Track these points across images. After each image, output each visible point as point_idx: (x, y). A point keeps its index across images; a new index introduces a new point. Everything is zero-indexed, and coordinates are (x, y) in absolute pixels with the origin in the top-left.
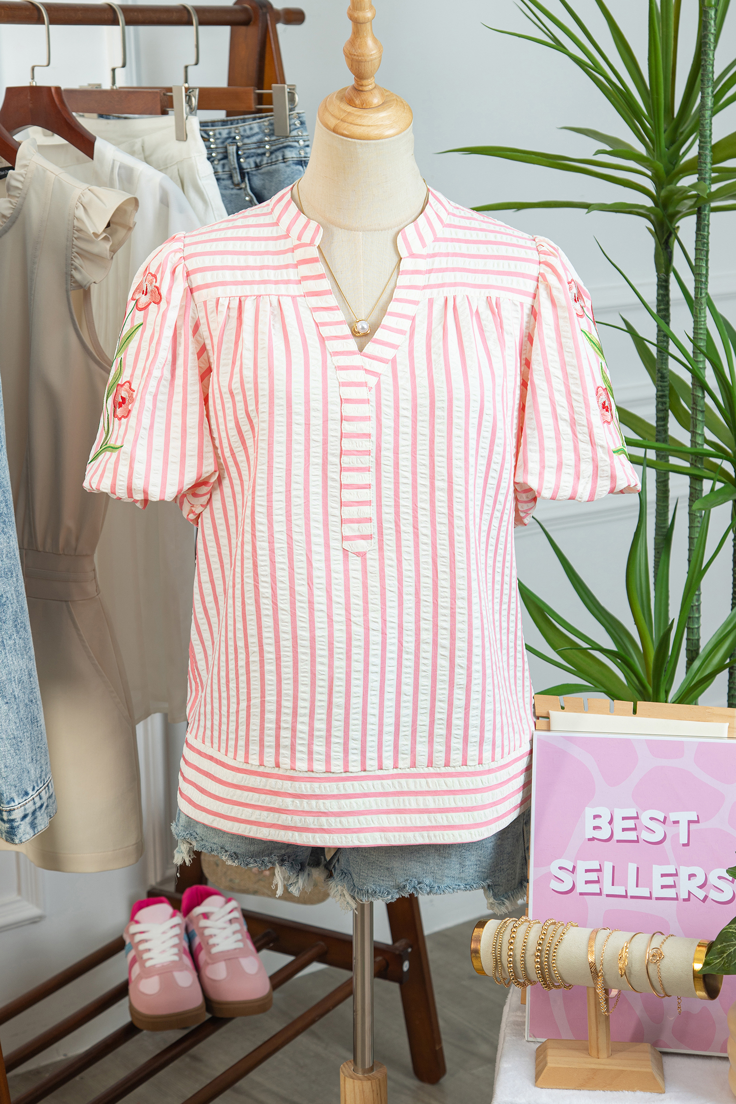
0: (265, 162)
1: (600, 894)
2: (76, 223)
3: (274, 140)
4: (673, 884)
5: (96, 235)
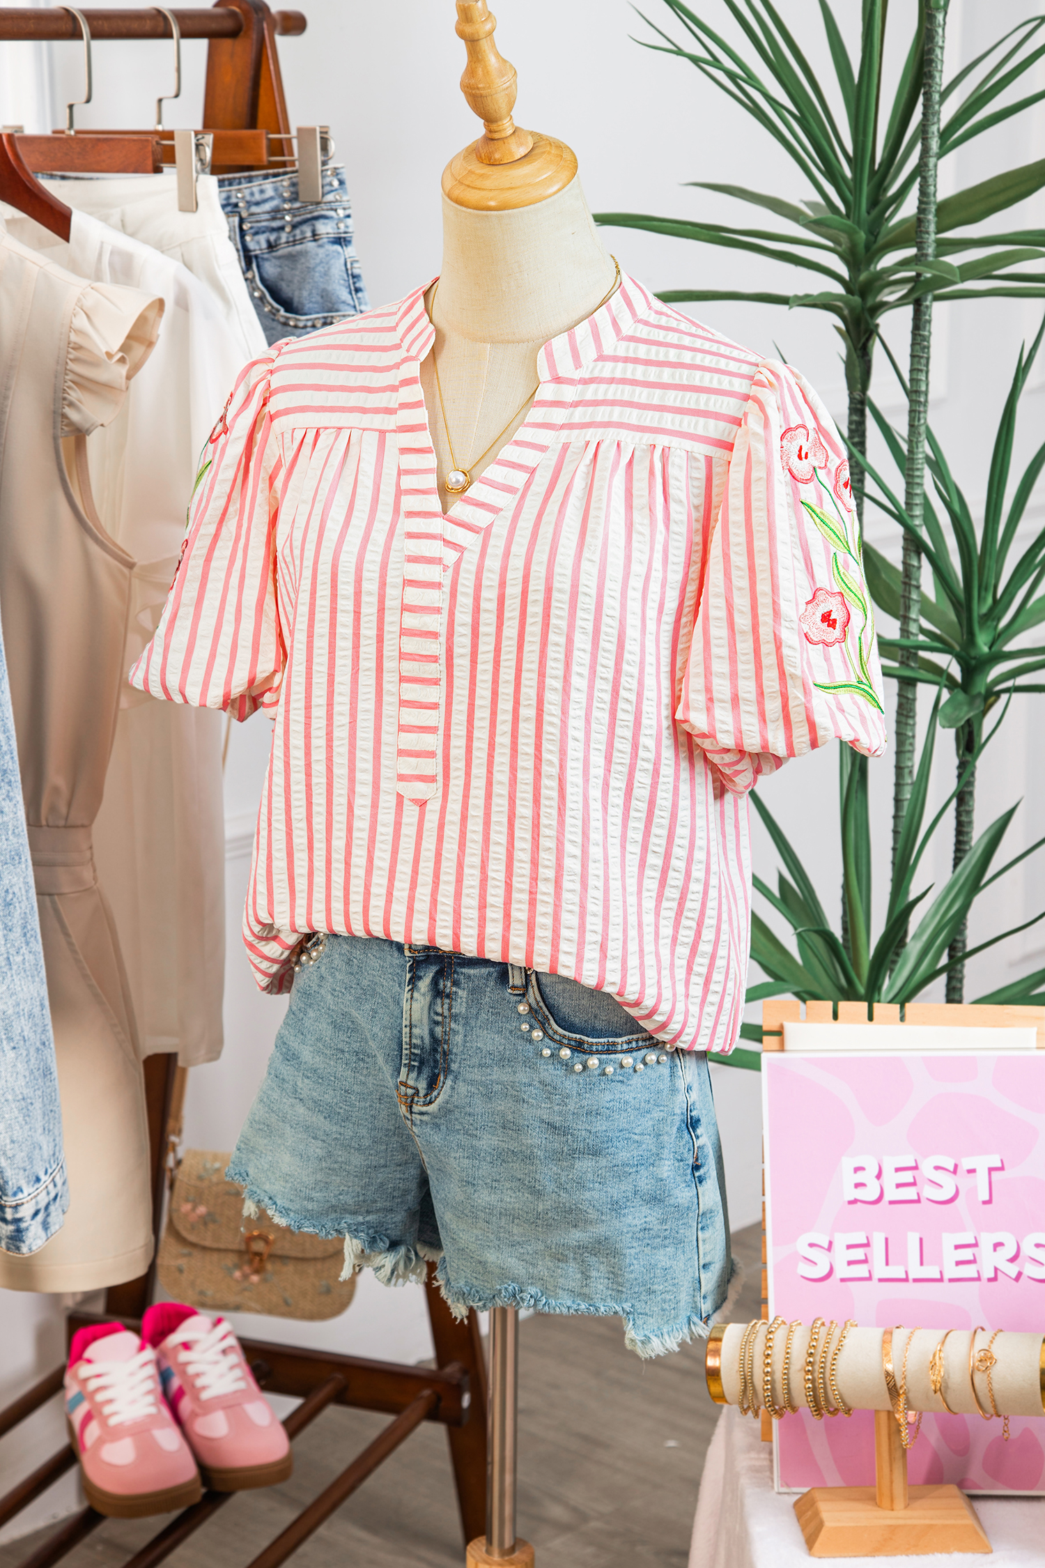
0: (283, 240)
1: (870, 1278)
2: (73, 337)
3: (298, 209)
4: (972, 1258)
5: (109, 355)
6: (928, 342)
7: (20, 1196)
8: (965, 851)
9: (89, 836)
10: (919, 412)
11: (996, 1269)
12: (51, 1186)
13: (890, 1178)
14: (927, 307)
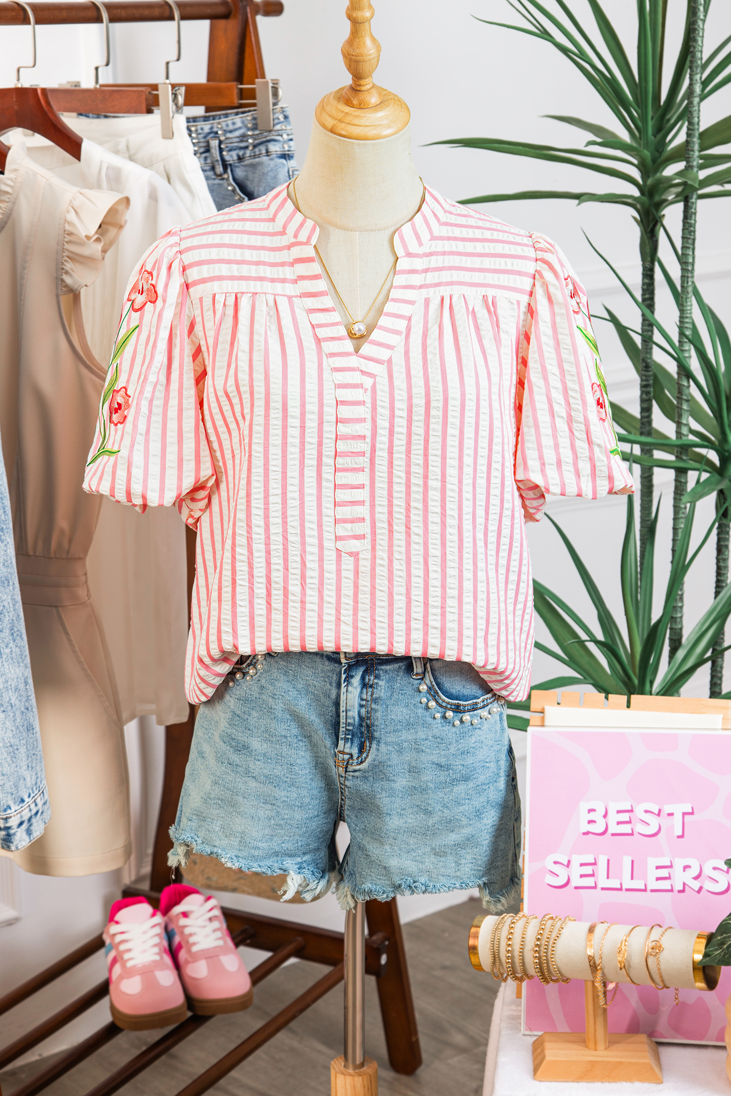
0: (248, 155)
1: (595, 887)
2: (67, 227)
3: (257, 135)
4: (668, 876)
5: (88, 238)
6: (694, 228)
7: (9, 811)
8: (722, 587)
9: (84, 565)
10: (688, 277)
11: (684, 884)
12: (33, 806)
13: (613, 818)
14: (693, 203)
